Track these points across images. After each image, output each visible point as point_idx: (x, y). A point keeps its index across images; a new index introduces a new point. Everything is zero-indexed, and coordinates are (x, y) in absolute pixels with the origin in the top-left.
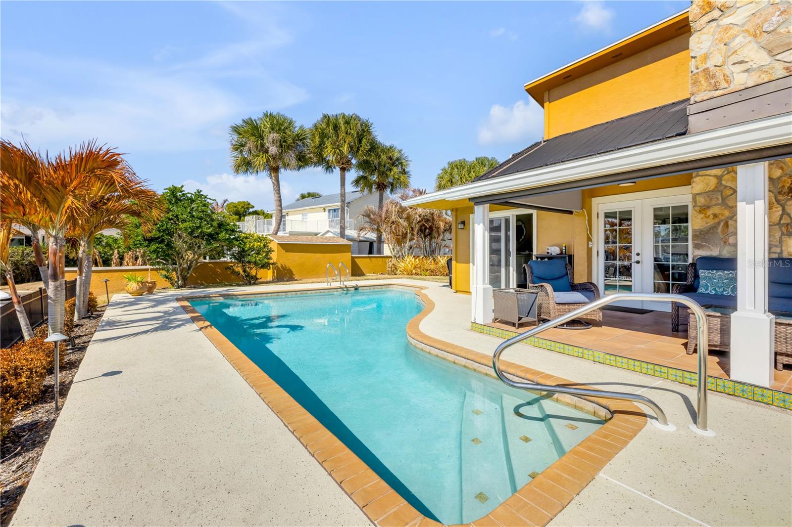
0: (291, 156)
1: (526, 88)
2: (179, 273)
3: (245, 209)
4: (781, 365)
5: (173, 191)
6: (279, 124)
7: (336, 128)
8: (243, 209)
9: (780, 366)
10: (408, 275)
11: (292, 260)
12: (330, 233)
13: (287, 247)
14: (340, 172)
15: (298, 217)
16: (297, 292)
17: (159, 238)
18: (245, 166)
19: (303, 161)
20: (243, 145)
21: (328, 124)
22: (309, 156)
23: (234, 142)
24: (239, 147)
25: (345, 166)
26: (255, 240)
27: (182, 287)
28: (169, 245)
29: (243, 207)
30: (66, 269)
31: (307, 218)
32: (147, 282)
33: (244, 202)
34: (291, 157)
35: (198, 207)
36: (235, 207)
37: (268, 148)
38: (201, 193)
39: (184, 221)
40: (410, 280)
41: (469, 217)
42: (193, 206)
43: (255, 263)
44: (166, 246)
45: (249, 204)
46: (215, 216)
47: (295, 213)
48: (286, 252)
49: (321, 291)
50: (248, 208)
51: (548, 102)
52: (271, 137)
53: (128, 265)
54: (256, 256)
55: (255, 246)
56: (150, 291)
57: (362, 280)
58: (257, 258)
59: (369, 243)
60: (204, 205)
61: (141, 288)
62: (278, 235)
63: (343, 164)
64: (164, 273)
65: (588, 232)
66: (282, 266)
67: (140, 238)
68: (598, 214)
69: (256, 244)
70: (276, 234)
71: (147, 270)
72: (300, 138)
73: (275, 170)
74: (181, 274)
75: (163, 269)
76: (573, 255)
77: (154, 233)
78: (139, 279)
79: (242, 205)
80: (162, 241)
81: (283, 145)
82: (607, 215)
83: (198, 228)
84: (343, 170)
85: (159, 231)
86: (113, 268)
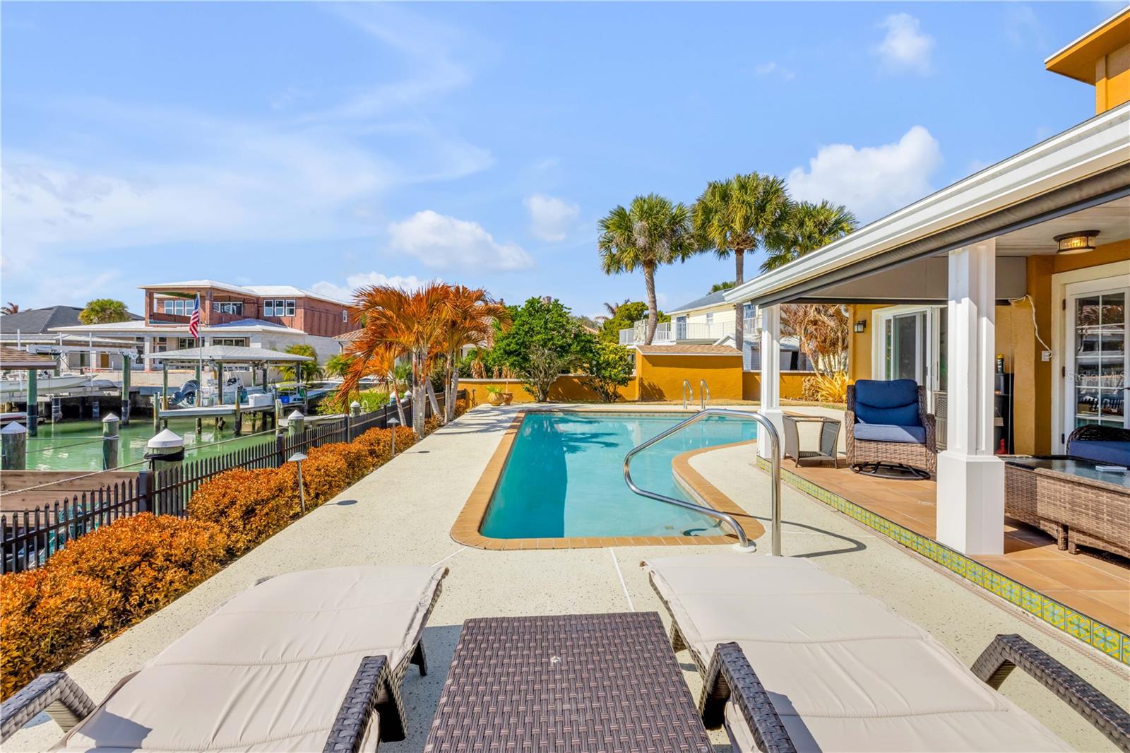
0: (664, 246)
1: (1048, 66)
2: (539, 386)
3: (638, 311)
4: (1074, 546)
5: (532, 303)
6: (651, 209)
7: (725, 197)
8: (636, 312)
9: (1072, 546)
10: (834, 402)
11: (660, 376)
12: (731, 340)
13: (655, 361)
14: (735, 256)
15: (702, 318)
16: (643, 414)
17: (516, 351)
18: (614, 264)
19: (681, 249)
20: (610, 241)
21: (713, 195)
22: (688, 241)
23: (601, 239)
24: (606, 244)
25: (741, 247)
26: (611, 351)
27: (542, 401)
28: (526, 359)
29: (636, 310)
30: (460, 380)
31: (712, 320)
32: (505, 394)
33: (639, 303)
34: (663, 248)
35: (552, 318)
36: (627, 310)
37: (636, 240)
38: (559, 303)
39: (539, 333)
40: (829, 409)
41: (871, 314)
42: (547, 317)
43: (610, 377)
44: (522, 358)
45: (644, 305)
46: (569, 327)
47: (698, 313)
48: (653, 366)
49: (672, 414)
50: (642, 311)
51: (1105, 79)
52: (638, 225)
53: (506, 377)
54: (611, 371)
55: (610, 358)
56: (508, 401)
57: (747, 405)
58: (612, 373)
59: (791, 353)
60: (560, 315)
61: (498, 399)
62: (652, 344)
63: (738, 244)
64: (528, 386)
65: (1037, 336)
66: (650, 385)
67: (502, 351)
68: (1064, 301)
69: (612, 356)
70: (650, 344)
71: (505, 383)
72: (676, 221)
73: (650, 265)
74: (541, 388)
75: (527, 383)
76: (1013, 375)
77: (513, 347)
78: (497, 391)
79: (635, 307)
80: (519, 354)
81: (655, 233)
82: (1083, 302)
83: (549, 340)
84: (740, 252)
85: (517, 344)
86: (494, 380)
